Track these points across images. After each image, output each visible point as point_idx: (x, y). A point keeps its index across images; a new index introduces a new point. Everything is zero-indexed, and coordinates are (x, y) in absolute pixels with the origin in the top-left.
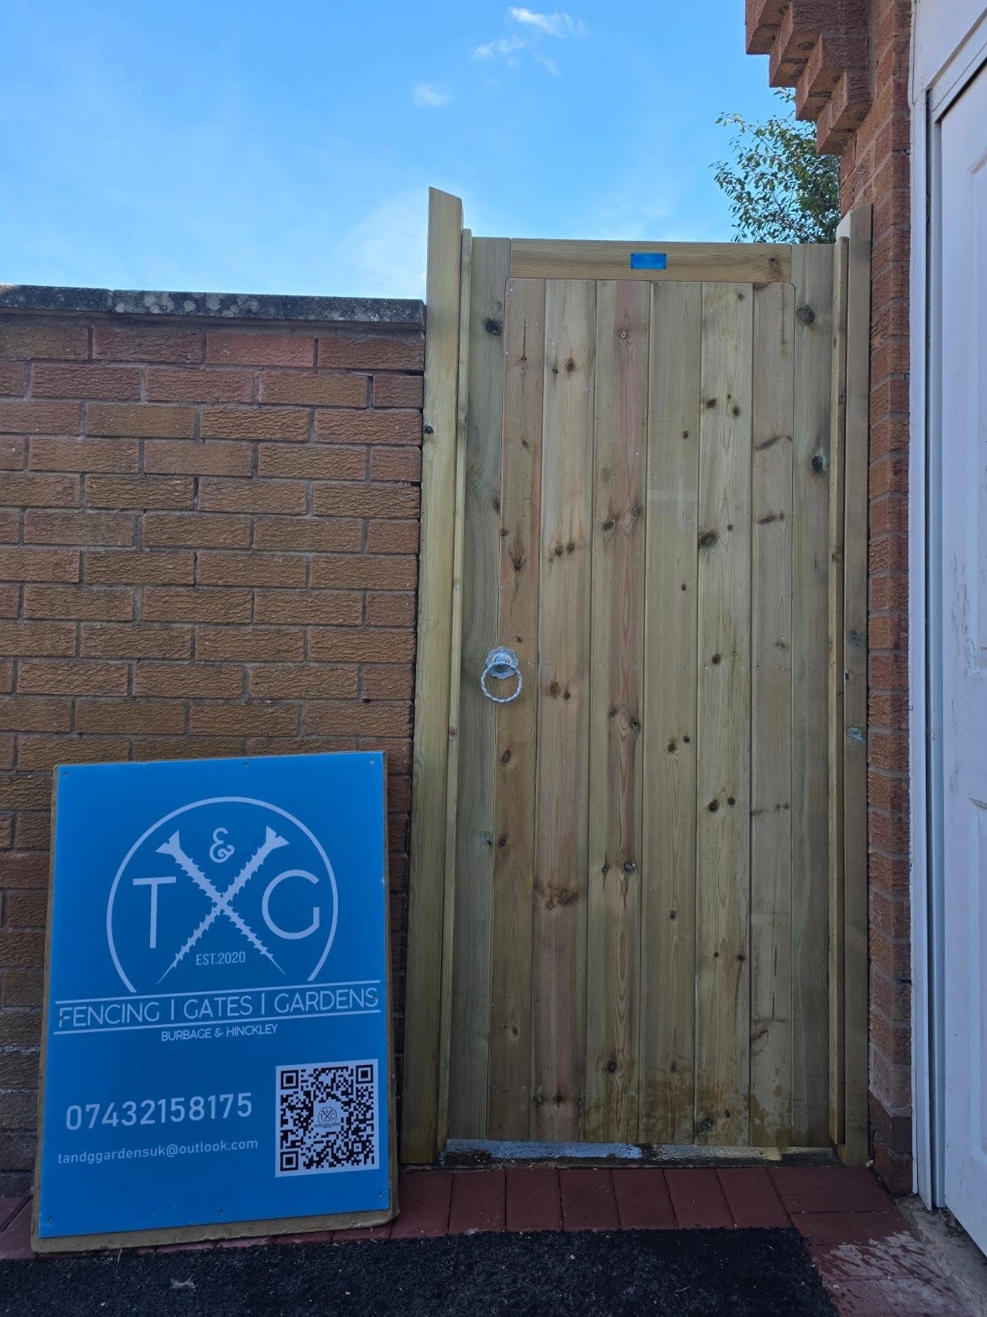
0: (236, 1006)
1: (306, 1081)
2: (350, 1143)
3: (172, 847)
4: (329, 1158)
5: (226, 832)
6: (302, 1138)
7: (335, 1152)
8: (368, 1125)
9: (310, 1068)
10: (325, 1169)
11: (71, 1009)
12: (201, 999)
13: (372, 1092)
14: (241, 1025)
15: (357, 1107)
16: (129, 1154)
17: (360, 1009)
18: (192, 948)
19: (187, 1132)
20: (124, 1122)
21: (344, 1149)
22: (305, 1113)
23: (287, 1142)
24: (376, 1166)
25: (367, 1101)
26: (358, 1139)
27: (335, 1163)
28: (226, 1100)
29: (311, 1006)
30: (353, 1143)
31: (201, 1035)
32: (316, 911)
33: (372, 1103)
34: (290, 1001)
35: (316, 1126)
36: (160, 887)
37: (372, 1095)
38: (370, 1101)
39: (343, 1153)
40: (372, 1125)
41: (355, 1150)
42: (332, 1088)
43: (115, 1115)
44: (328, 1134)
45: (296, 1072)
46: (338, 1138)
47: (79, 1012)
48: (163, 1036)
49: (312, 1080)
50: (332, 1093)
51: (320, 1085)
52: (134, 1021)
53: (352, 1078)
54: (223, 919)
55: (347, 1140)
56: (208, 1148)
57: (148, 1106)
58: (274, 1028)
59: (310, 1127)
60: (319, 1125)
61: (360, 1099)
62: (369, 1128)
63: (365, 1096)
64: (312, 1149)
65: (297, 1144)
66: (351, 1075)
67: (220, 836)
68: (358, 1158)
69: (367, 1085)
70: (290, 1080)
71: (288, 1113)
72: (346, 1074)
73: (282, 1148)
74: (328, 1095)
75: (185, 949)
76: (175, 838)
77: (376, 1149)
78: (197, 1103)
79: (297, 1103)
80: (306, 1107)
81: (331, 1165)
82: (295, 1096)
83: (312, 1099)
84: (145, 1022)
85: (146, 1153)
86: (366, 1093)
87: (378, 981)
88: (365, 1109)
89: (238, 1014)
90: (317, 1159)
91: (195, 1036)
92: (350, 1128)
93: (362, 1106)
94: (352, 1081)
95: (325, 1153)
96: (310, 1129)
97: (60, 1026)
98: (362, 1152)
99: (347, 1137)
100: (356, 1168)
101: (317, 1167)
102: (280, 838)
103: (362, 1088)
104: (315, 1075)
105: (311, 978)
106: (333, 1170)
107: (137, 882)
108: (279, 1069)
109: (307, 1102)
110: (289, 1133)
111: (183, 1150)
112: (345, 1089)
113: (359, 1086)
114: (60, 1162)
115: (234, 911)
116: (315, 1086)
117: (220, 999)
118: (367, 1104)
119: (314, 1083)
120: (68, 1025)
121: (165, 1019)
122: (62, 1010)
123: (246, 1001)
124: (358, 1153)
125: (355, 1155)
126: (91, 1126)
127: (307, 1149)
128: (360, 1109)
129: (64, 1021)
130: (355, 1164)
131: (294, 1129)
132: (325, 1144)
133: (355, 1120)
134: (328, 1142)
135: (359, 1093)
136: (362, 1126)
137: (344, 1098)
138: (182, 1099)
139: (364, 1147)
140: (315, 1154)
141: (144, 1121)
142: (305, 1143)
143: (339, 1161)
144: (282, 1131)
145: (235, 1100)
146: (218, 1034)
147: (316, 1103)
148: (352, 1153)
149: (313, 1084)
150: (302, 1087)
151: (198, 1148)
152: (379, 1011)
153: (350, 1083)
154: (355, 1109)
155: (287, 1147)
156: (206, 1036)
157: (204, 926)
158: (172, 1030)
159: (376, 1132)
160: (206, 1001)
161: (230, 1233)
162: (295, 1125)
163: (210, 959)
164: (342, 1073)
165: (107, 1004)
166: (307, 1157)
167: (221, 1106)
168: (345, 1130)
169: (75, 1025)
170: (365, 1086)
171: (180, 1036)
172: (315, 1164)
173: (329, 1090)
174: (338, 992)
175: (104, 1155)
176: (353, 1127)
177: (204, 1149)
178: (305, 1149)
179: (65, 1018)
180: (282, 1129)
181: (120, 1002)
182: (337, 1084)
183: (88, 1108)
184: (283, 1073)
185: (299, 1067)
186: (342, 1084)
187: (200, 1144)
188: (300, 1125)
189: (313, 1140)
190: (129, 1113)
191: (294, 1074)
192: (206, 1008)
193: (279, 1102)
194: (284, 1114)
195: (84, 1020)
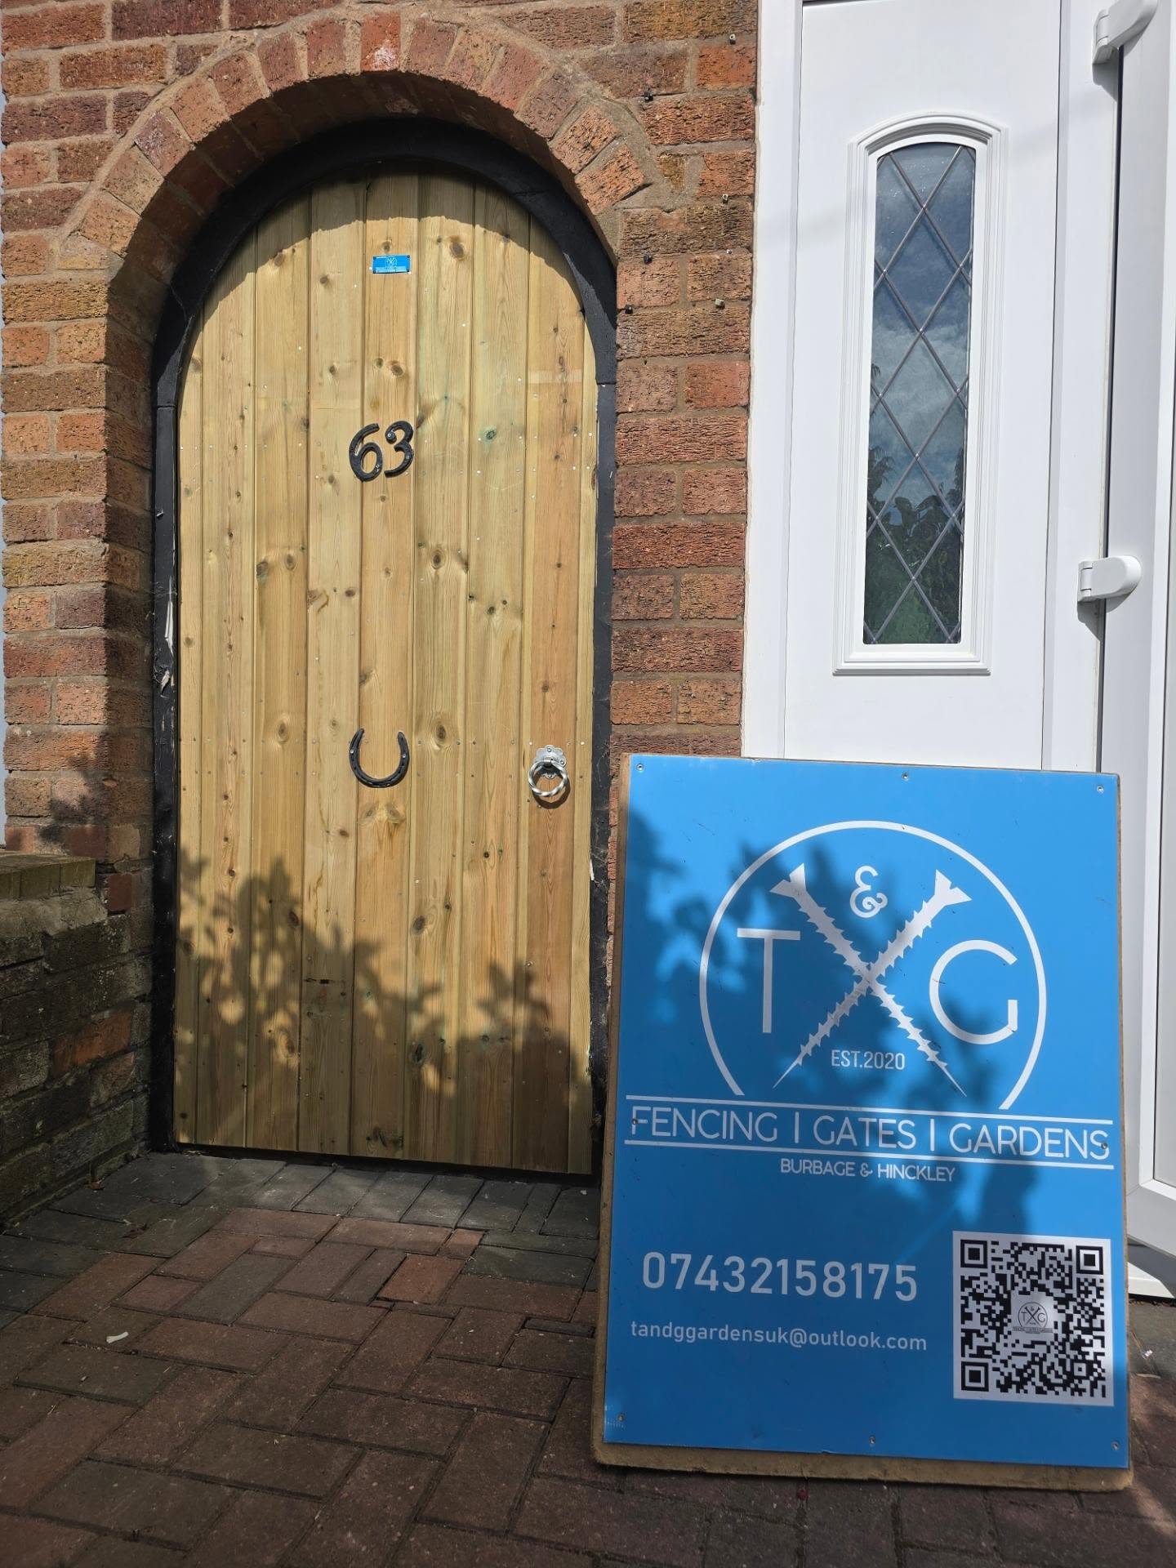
0: (891, 1133)
1: (1000, 1259)
2: (1068, 1362)
3: (795, 887)
4: (1036, 1379)
5: (875, 873)
6: (994, 1344)
7: (1045, 1371)
8: (1096, 1337)
9: (1005, 1240)
10: (1030, 1396)
11: (648, 1109)
12: (839, 1116)
14: (899, 1163)
15: (1079, 1308)
16: (735, 1335)
17: (1081, 1160)
18: (824, 1038)
19: (820, 1312)
20: (726, 1285)
21: (1060, 1370)
22: (998, 1308)
23: (971, 1348)
24: (1109, 1401)
25: (1094, 1301)
26: (1080, 1357)
27: (1045, 1388)
29: (1006, 1148)
30: (1072, 1362)
31: (841, 1172)
32: (1013, 1006)
34: (974, 1135)
35: (1016, 1329)
36: (777, 943)
37: (1101, 1293)
38: (1099, 1301)
39: (1057, 1376)
40: (1102, 1338)
41: (1077, 1373)
42: (1039, 1274)
43: (713, 1273)
44: (1033, 1345)
45: (984, 1243)
46: (1049, 1351)
47: (660, 1115)
48: (783, 1165)
49: (1007, 1258)
50: (1040, 1282)
51: (1020, 1269)
52: (740, 1138)
53: (1069, 1263)
54: (869, 1001)
55: (1062, 1356)
56: (852, 1341)
57: (762, 1267)
58: (950, 1174)
59: (1006, 1330)
60: (1022, 1329)
61: (1083, 1296)
62: (1097, 1343)
63: (1091, 1292)
64: (1010, 1363)
65: (987, 1352)
66: (1069, 1258)
67: (867, 877)
68: (1080, 1386)
69: (1094, 1276)
70: (974, 1254)
71: (973, 1306)
72: (1060, 1256)
73: (963, 1355)
74: (1034, 1284)
77: (1109, 1376)
78: (835, 1272)
79: (986, 1291)
80: (999, 1298)
81: (1039, 1391)
82: (983, 1279)
83: (1009, 1287)
84: (756, 1141)
85: (759, 1336)
86: (1093, 1289)
87: (1110, 1122)
88: (1091, 1313)
89: (894, 1146)
90: (1018, 1379)
91: (831, 1171)
92: (1067, 1339)
93: (1087, 1308)
94: (1070, 1267)
95: (1029, 1371)
96: (1006, 1333)
97: (634, 1132)
98: (1087, 1378)
99: (1063, 1352)
100: (1077, 1400)
101: (1018, 1391)
102: (957, 890)
103: (1086, 1280)
104: (1013, 1252)
105: (1007, 1104)
106: (1041, 1399)
107: (742, 932)
108: (957, 1236)
109: (1001, 1291)
110: (974, 1335)
111: (815, 1339)
112: (1059, 1279)
113: (1082, 1277)
114: (634, 1334)
115: (888, 991)
116: (1013, 1268)
117: (868, 1120)
118: (1094, 1305)
119: (1013, 1264)
120: (645, 1133)
121: (785, 1140)
122: (635, 1108)
123: (906, 1127)
124: (1080, 1379)
125: (1076, 1381)
126: (679, 1286)
127: (1002, 1361)
128: (1083, 1312)
129: (639, 1126)
130: (1076, 1393)
131: (982, 1329)
132: (1029, 1358)
133: (1075, 1328)
134: (1034, 1355)
135: (1082, 1288)
136: (1087, 1338)
137: (1058, 1293)
138: (812, 1263)
139: (1090, 1371)
140: (1014, 1371)
141: (755, 1289)
142: (998, 1353)
143: (1051, 1386)
144: (963, 1330)
145: (892, 1276)
146: (865, 1172)
147: (1015, 1294)
148: (1071, 1376)
149: (1009, 1265)
150: (993, 1267)
151: (836, 1338)
152: (1111, 1167)
153: (1067, 1271)
154: (1076, 1312)
155: (971, 1356)
156: (847, 1172)
157: (843, 1008)
158: (797, 1158)
159: (1109, 1349)
160: (847, 1121)
161: (885, 1473)
162: (983, 1323)
163: (852, 1058)
164: (1054, 1254)
165: (700, 1108)
166: (1002, 1374)
167: (870, 1281)
168: (1060, 1340)
169: (655, 1133)
170: (1090, 1277)
171: (809, 1168)
172: (1014, 1386)
173: (1035, 1277)
174: (1047, 1130)
175: (697, 1331)
176: (1073, 1337)
177: (845, 1341)
178: (998, 1361)
179: (641, 1121)
180: (964, 1327)
181: (720, 1108)
182: (1047, 1270)
183: (674, 1258)
184: (963, 1242)
185: (988, 1237)
186: (1055, 1270)
187: (839, 1334)
188: (990, 1324)
189: (1010, 1350)
190: (735, 1273)
191: (981, 1247)
192: (846, 1132)
193: (957, 1285)
194: (966, 1305)
195: (668, 1128)
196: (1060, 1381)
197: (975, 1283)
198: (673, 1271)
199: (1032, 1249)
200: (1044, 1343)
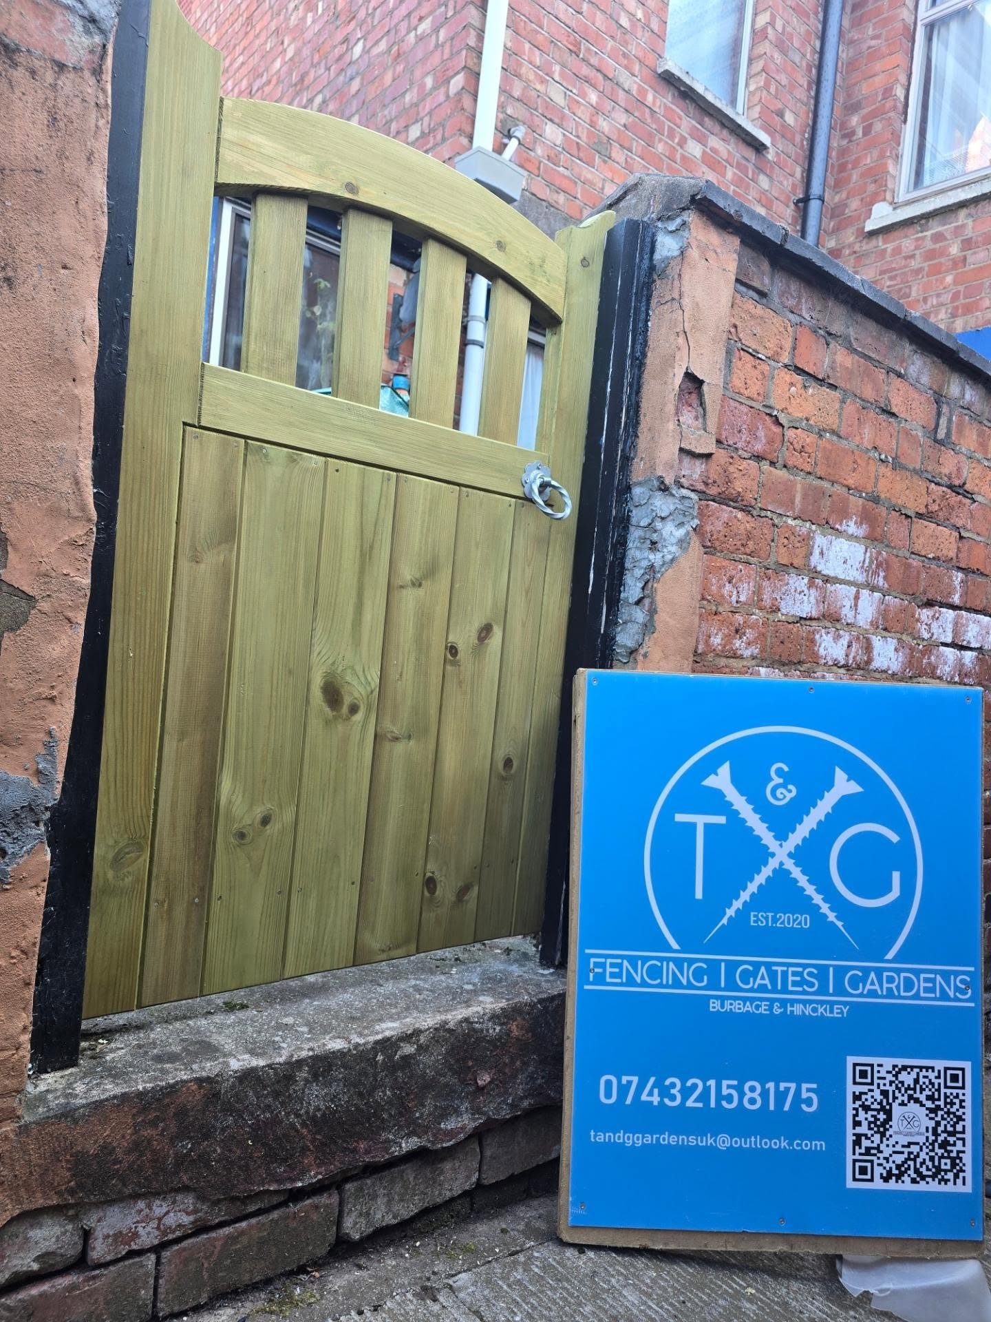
0: (798, 979)
1: (884, 1078)
2: (936, 1159)
3: (721, 780)
4: (911, 1172)
5: (786, 769)
6: (879, 1145)
7: (918, 1166)
8: (958, 1139)
9: (888, 1063)
10: (906, 1185)
11: (603, 960)
12: (757, 966)
13: (964, 1101)
14: (804, 1002)
15: (945, 1116)
16: (673, 1140)
17: (949, 999)
18: (745, 903)
19: (740, 1122)
20: (666, 1101)
21: (930, 1164)
22: (882, 1116)
23: (860, 1148)
24: (968, 1189)
25: (958, 1110)
26: (946, 1155)
27: (918, 1179)
28: (788, 1089)
29: (890, 990)
30: (940, 1158)
31: (758, 1010)
32: (896, 876)
33: (964, 1114)
34: (864, 980)
35: (896, 1133)
36: (707, 826)
37: (963, 1104)
38: (961, 1111)
39: (928, 1169)
40: (963, 1139)
41: (943, 1167)
42: (914, 1089)
43: (656, 1091)
44: (909, 1144)
45: (872, 1066)
46: (921, 1150)
47: (612, 965)
48: (711, 1005)
49: (890, 1077)
50: (915, 1096)
51: (900, 1085)
52: (677, 983)
53: (938, 1081)
54: (781, 873)
55: (932, 1154)
56: (766, 1144)
57: (695, 1086)
58: (845, 1011)
59: (888, 1134)
60: (900, 1133)
61: (948, 1106)
62: (959, 1143)
63: (955, 1104)
64: (891, 1159)
65: (873, 1151)
66: (938, 1077)
67: (779, 772)
68: (946, 1177)
69: (958, 1091)
70: (863, 1074)
71: (862, 1115)
72: (932, 1075)
73: (854, 1154)
75: (738, 904)
76: (725, 770)
77: (968, 1168)
78: (752, 1089)
79: (872, 1103)
80: (883, 1109)
81: (914, 1181)
82: (870, 1094)
83: (891, 1101)
84: (690, 986)
85: (692, 1141)
86: (957, 1101)
87: (972, 969)
88: (955, 1120)
89: (800, 989)
90: (897, 1172)
91: (750, 1009)
92: (936, 1140)
93: (952, 1116)
94: (939, 1084)
95: (906, 1166)
96: (888, 1136)
97: (591, 979)
98: (951, 1171)
99: (933, 1150)
100: (943, 1188)
101: (897, 1182)
102: (852, 782)
103: (951, 1094)
104: (894, 1073)
105: (890, 956)
106: (915, 1187)
107: (679, 818)
109: (885, 1103)
110: (863, 1138)
111: (738, 1142)
112: (930, 1093)
113: (948, 1091)
114: (593, 1140)
115: (796, 865)
116: (894, 1085)
117: (779, 969)
118: (958, 1113)
119: (894, 1082)
120: (600, 979)
121: (714, 985)
122: (592, 960)
123: (810, 974)
124: (946, 1171)
125: (943, 1173)
126: (628, 1101)
127: (885, 1158)
128: (949, 1119)
129: (596, 975)
130: (943, 1183)
131: (869, 1133)
132: (906, 1155)
133: (942, 1132)
134: (910, 1153)
135: (948, 1100)
136: (951, 1139)
137: (929, 1104)
138: (735, 1083)
139: (954, 1165)
140: (894, 1166)
142: (881, 1152)
143: (923, 1178)
144: (854, 1134)
145: (798, 1091)
146: (777, 1011)
147: (895, 1106)
148: (939, 1169)
149: (891, 1083)
150: (879, 1085)
151: (753, 1142)
152: (973, 1005)
153: (936, 1087)
154: (943, 1118)
155: (860, 1154)
156: (762, 1010)
157: (760, 879)
158: (722, 999)
159: (968, 1148)
160: (763, 969)
161: (792, 1247)
162: (870, 1129)
163: (767, 918)
164: (926, 1074)
165: (644, 960)
166: (885, 1168)
167: (781, 1097)
168: (930, 1141)
169: (608, 980)
170: (955, 1092)
171: (733, 1007)
172: (894, 1178)
173: (911, 1092)
174: (922, 976)
175: (643, 1138)
176: (940, 1139)
177: (761, 1144)
178: (881, 1158)
179: (596, 970)
180: (855, 1132)
181: (661, 959)
182: (921, 1086)
183: (625, 1079)
185: (875, 1060)
186: (927, 1087)
187: (756, 1138)
188: (876, 1129)
189: (891, 1150)
190: (673, 1091)
191: (869, 1069)
192: (763, 978)
193: (850, 1098)
194: (856, 1115)
195: (619, 975)
196: (930, 1173)
198: (623, 1090)
199: (909, 1070)
200: (918, 1144)
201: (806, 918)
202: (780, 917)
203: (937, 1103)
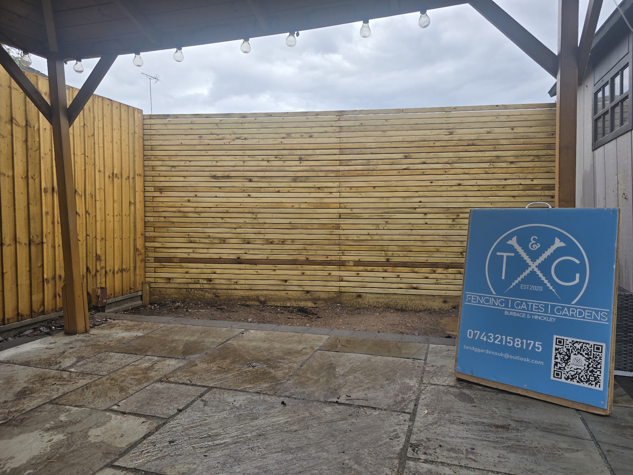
0: (537, 307)
1: (568, 345)
2: (588, 376)
3: (513, 242)
4: (577, 379)
5: (537, 238)
6: (564, 367)
7: (580, 377)
8: (598, 370)
9: (570, 340)
11: (471, 296)
12: (522, 302)
13: (601, 357)
14: (539, 315)
15: (593, 361)
16: (490, 352)
17: (597, 320)
19: (513, 350)
20: (488, 340)
21: (585, 377)
22: (566, 357)
23: (557, 367)
24: (601, 389)
26: (592, 375)
27: (580, 382)
29: (573, 314)
30: (590, 376)
32: (578, 275)
33: (601, 362)
34: (562, 310)
35: (571, 364)
36: (507, 256)
39: (584, 379)
40: (600, 371)
41: (591, 379)
42: (581, 350)
43: (485, 337)
44: (577, 369)
45: (564, 340)
46: (582, 371)
47: (474, 297)
48: (505, 313)
49: (570, 344)
50: (580, 352)
51: (574, 348)
52: (494, 305)
53: (591, 348)
54: (533, 273)
55: (587, 374)
56: (522, 359)
57: (498, 337)
58: (554, 320)
60: (574, 364)
61: (595, 358)
63: (597, 358)
64: (569, 373)
65: (562, 369)
66: (591, 347)
67: (534, 239)
68: (592, 383)
69: (599, 353)
70: (560, 342)
71: (558, 356)
72: (588, 346)
73: (554, 368)
74: (578, 353)
75: (516, 282)
76: (515, 238)
77: (602, 382)
78: (518, 341)
79: (563, 352)
80: (567, 355)
81: (578, 382)
82: (562, 349)
83: (570, 352)
84: (498, 306)
85: (496, 354)
87: (609, 311)
89: (538, 311)
90: (571, 377)
91: (519, 315)
92: (588, 369)
93: (596, 362)
94: (591, 350)
95: (575, 376)
96: (568, 364)
97: (467, 301)
98: (594, 381)
99: (587, 373)
100: (590, 386)
101: (571, 381)
102: (562, 243)
104: (572, 343)
105: (573, 303)
106: (578, 384)
107: (498, 254)
108: (555, 337)
109: (568, 353)
110: (558, 364)
111: (511, 357)
112: (587, 352)
113: (595, 353)
114: (465, 348)
115: (539, 270)
116: (572, 347)
117: (530, 303)
118: (598, 361)
119: (572, 346)
120: (469, 301)
121: (507, 306)
122: (468, 295)
123: (541, 306)
124: (592, 381)
126: (476, 338)
127: (566, 372)
128: (594, 363)
130: (590, 385)
131: (561, 362)
132: (575, 372)
133: (591, 367)
134: (577, 372)
135: (595, 356)
136: (595, 370)
137: (586, 356)
138: (512, 338)
139: (595, 379)
140: (570, 375)
141: (496, 342)
142: (565, 369)
144: (555, 362)
145: (534, 344)
146: (528, 317)
147: (572, 355)
148: (589, 380)
149: (571, 346)
150: (566, 347)
151: (517, 358)
152: (608, 323)
153: (590, 350)
155: (557, 369)
156: (523, 316)
157: (525, 274)
158: (509, 311)
159: (602, 375)
160: (524, 303)
161: (529, 394)
162: (561, 361)
163: (526, 287)
164: (586, 345)
165: (484, 297)
166: (566, 375)
167: (528, 345)
168: (586, 369)
170: (598, 353)
171: (513, 314)
172: (570, 379)
173: (579, 351)
174: (586, 311)
175: (480, 350)
176: (590, 369)
177: (520, 359)
178: (565, 372)
179: (469, 298)
180: (555, 361)
181: (489, 297)
182: (583, 349)
183: (475, 332)
184: (557, 338)
185: (565, 338)
186: (586, 350)
188: (564, 361)
189: (569, 369)
190: (491, 338)
191: (562, 340)
192: (524, 306)
193: (554, 349)
194: (556, 355)
195: (476, 300)
196: (585, 380)
197: (559, 350)
198: (475, 335)
199: (579, 343)
200: (581, 369)
201: (541, 288)
202: (532, 287)
203: (590, 356)
